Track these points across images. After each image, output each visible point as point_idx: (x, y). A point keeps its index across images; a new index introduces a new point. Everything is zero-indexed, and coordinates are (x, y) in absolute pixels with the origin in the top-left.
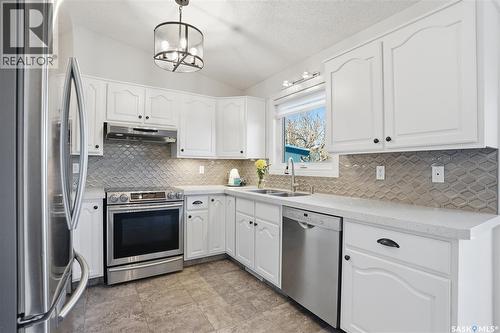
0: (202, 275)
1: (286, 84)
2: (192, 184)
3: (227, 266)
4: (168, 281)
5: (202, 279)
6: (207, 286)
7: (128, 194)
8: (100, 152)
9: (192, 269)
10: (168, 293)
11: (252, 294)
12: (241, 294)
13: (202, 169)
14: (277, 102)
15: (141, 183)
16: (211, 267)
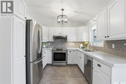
0: (70, 68)
1: (91, 22)
2: (71, 48)
3: (77, 67)
4: (63, 67)
5: (69, 68)
6: (69, 70)
7: (56, 49)
8: (53, 41)
9: (69, 66)
10: (61, 69)
11: (78, 74)
12: (75, 73)
13: (74, 44)
14: (91, 27)
15: (60, 47)
16: (73, 66)
